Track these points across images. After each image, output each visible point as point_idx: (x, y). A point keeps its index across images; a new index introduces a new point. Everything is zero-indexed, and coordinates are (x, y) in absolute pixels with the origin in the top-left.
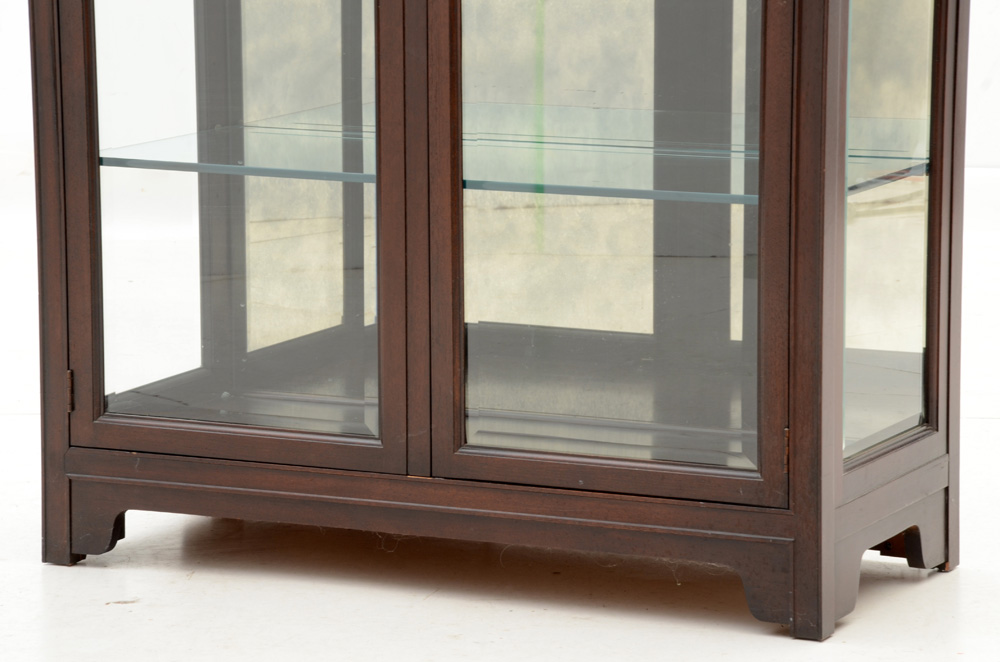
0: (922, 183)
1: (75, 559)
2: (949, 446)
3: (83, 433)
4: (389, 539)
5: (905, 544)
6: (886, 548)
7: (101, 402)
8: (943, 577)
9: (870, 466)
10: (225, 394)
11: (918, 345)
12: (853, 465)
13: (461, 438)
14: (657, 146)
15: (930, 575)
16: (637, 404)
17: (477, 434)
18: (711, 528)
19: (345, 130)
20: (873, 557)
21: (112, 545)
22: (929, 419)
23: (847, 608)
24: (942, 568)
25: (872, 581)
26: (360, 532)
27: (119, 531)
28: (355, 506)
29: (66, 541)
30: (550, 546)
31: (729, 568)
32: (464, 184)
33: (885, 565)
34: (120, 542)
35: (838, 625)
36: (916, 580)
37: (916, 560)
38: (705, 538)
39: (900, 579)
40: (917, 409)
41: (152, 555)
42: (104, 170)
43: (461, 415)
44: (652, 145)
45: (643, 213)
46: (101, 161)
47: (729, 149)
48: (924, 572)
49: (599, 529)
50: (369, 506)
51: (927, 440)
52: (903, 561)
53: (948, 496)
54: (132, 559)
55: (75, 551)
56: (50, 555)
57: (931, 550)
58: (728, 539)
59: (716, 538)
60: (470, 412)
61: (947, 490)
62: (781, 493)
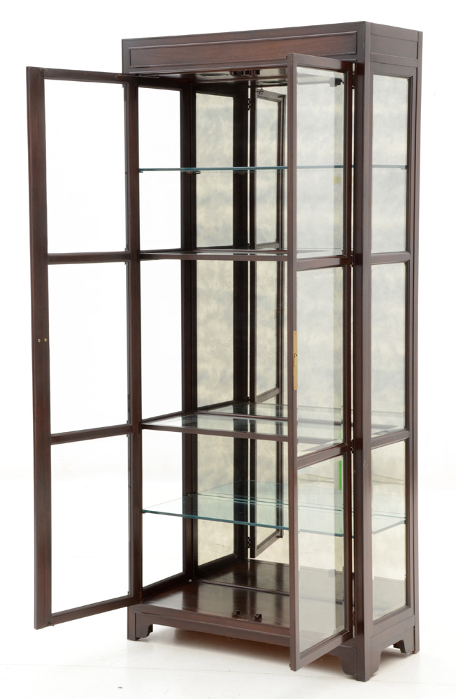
0: (403, 526)
2: (415, 612)
5: (400, 645)
6: (396, 646)
8: (414, 655)
9: (384, 622)
10: (190, 580)
11: (403, 578)
12: (377, 622)
15: (409, 655)
20: (392, 647)
21: (148, 635)
22: (408, 603)
24: (414, 653)
25: (387, 656)
27: (151, 629)
29: (135, 632)
31: (336, 656)
34: (151, 633)
37: (403, 650)
39: (396, 656)
41: (161, 638)
46: (143, 512)
48: (406, 654)
51: (407, 611)
52: (400, 650)
53: (415, 629)
55: (137, 636)
56: (130, 637)
57: (408, 646)
61: (415, 627)
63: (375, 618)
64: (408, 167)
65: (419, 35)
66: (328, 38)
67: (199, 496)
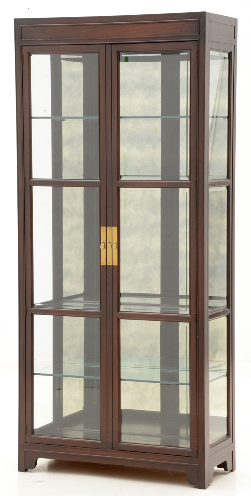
0: (225, 378)
1: (26, 470)
2: (233, 441)
3: (28, 440)
4: (102, 465)
5: (223, 465)
6: (219, 466)
7: (33, 431)
8: (232, 473)
9: (216, 447)
10: (58, 428)
11: (225, 414)
12: (212, 446)
13: (120, 440)
14: (161, 368)
15: (229, 472)
16: (157, 429)
17: (125, 439)
18: (179, 462)
19: (85, 363)
20: (216, 468)
21: (34, 467)
22: (228, 435)
23: (211, 481)
24: (232, 471)
25: (216, 474)
26: (95, 464)
28: (94, 457)
29: (24, 466)
30: (141, 466)
31: (184, 472)
32: (121, 380)
33: (218, 470)
35: (209, 485)
36: (226, 474)
37: (226, 469)
38: (178, 465)
39: (222, 473)
40: (225, 432)
41: (41, 470)
42: (35, 376)
43: (120, 434)
44: (159, 368)
45: (158, 386)
46: (34, 374)
47: (178, 369)
48: (227, 472)
49: (153, 462)
50: (98, 457)
51: (228, 440)
52: (223, 469)
53: (233, 453)
54: (39, 470)
55: (26, 468)
56: (20, 469)
57: (229, 466)
58: (183, 465)
59: (181, 465)
60: (122, 433)
61: (232, 452)
62: (196, 454)
63: (211, 443)
64: (229, 117)
65: (235, 20)
66: (177, 23)
67: (64, 364)
